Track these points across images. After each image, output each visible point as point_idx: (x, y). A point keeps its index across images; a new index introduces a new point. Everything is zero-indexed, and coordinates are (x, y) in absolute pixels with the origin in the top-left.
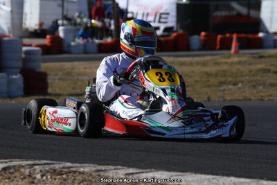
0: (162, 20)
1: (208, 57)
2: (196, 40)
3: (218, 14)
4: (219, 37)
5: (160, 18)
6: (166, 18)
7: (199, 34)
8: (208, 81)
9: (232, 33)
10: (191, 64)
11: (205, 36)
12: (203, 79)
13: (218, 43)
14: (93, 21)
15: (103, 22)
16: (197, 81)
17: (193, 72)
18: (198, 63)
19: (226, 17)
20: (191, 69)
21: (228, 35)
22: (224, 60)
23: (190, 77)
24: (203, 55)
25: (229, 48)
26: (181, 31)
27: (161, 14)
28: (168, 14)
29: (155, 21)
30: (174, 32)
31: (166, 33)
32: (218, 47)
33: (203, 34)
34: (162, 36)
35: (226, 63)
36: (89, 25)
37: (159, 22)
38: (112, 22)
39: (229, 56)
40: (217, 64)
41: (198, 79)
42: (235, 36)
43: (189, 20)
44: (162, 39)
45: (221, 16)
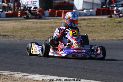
0: (34, 4)
1: (52, 20)
2: (47, 12)
3: (56, 2)
4: (57, 11)
5: (33, 3)
6: (36, 3)
7: (48, 10)
8: (52, 30)
9: (62, 10)
10: (45, 23)
11: (51, 11)
12: (50, 30)
13: (56, 14)
14: (4, 4)
15: (8, 4)
16: (47, 30)
17: (46, 26)
18: (48, 23)
19: (60, 3)
20: (45, 25)
21: (60, 11)
22: (58, 21)
23: (45, 28)
24: (50, 19)
25: (61, 16)
26: (41, 9)
27: (34, 2)
28: (36, 2)
29: (31, 5)
30: (38, 9)
31: (35, 10)
32: (56, 15)
33: (50, 10)
34: (33, 11)
35: (60, 23)
36: (2, 5)
37: (33, 5)
38: (12, 4)
39: (61, 20)
40: (55, 23)
41: (48, 29)
42: (63, 11)
43: (44, 4)
44: (33, 12)
45: (57, 3)
